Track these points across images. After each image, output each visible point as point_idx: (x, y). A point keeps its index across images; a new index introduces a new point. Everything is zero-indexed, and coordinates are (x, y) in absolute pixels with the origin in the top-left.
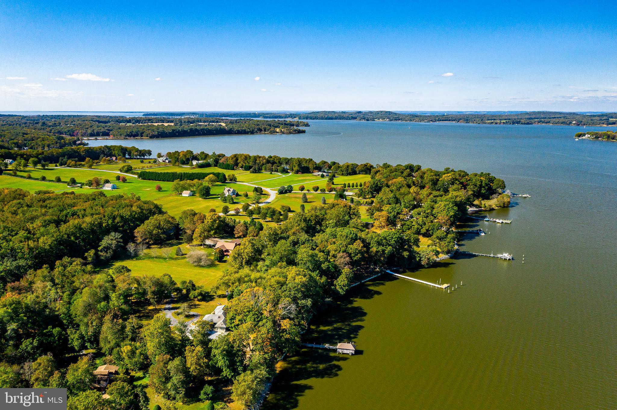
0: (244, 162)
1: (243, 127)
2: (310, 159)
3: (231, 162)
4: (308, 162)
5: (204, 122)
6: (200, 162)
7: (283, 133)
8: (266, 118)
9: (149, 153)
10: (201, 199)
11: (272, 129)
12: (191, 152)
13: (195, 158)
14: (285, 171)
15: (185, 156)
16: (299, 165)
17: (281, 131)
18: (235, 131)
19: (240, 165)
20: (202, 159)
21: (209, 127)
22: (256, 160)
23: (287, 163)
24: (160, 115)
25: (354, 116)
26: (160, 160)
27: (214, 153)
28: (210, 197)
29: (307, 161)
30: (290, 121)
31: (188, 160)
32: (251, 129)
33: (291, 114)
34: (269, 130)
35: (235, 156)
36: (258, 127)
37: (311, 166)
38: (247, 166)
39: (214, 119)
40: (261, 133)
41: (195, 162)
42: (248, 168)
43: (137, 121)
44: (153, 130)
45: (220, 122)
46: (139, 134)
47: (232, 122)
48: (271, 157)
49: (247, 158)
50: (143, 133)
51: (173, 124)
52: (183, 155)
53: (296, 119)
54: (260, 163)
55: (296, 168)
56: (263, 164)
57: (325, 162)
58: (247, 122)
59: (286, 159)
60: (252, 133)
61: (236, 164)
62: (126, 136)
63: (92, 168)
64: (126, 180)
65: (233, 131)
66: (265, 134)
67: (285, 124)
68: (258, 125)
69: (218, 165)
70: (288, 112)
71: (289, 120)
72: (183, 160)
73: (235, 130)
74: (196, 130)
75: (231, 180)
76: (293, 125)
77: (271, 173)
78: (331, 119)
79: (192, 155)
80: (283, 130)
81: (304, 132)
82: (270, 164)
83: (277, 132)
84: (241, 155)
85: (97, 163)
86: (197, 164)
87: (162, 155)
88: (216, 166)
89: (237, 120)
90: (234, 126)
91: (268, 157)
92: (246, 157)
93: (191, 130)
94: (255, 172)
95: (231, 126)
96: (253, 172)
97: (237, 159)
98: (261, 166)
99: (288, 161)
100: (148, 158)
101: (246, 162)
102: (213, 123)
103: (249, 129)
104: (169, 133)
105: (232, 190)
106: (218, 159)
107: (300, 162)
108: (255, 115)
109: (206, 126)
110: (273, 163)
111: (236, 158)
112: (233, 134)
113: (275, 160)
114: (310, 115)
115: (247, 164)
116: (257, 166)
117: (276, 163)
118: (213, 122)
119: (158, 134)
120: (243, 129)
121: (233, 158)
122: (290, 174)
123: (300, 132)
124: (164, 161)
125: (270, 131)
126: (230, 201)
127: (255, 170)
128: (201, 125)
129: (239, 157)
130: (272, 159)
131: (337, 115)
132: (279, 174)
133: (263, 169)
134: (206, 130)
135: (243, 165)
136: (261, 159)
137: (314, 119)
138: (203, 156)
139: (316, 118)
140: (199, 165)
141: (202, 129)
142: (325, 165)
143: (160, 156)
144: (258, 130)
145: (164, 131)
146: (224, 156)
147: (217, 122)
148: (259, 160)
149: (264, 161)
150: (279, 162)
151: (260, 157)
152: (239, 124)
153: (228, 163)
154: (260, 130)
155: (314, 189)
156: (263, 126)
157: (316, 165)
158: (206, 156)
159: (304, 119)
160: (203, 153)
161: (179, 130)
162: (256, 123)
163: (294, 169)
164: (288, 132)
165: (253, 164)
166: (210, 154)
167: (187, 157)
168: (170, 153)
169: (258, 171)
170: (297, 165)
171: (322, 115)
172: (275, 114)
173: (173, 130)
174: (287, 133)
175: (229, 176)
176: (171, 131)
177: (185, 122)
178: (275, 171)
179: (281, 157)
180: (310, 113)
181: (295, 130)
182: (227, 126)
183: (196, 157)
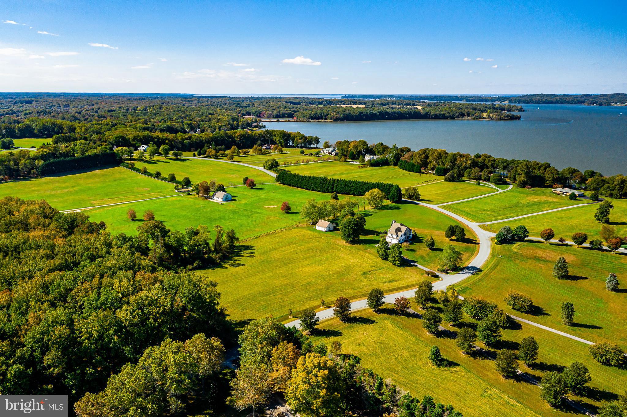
0: (436, 162)
1: (442, 111)
2: (546, 164)
3: (417, 161)
4: (543, 168)
5: (399, 105)
6: (375, 157)
7: (492, 119)
8: (470, 101)
9: (317, 141)
10: (344, 242)
11: (477, 114)
12: (365, 143)
13: (370, 151)
14: (501, 182)
15: (357, 148)
16: (528, 174)
17: (489, 116)
18: (432, 116)
19: (431, 165)
20: (378, 153)
21: (402, 110)
22: (455, 160)
23: (505, 168)
24: (358, 97)
25: (581, 99)
26: (325, 151)
27: (395, 146)
28: (362, 237)
29: (540, 167)
30: (499, 105)
31: (360, 153)
32: (452, 113)
33: (499, 97)
34: (473, 115)
35: (425, 151)
36: (460, 111)
37: (547, 176)
38: (441, 169)
39: (410, 102)
40: (464, 118)
41: (368, 158)
42: (441, 172)
43: (330, 102)
44: (338, 112)
45: (416, 105)
46: (324, 116)
47: (429, 105)
48: (478, 156)
49: (442, 155)
50: (327, 115)
51: (363, 106)
52: (354, 146)
53: (506, 103)
54: (461, 165)
55: (522, 178)
56: (466, 168)
57: (575, 171)
58: (447, 106)
59: (504, 161)
60: (452, 117)
61: (425, 164)
62: (309, 118)
63: (234, 160)
64: (254, 185)
65: (429, 115)
66: (468, 119)
67: (494, 108)
68: (461, 109)
69: (399, 164)
70: (495, 95)
71: (497, 103)
72: (353, 153)
73: (432, 114)
74: (386, 113)
75: (410, 197)
76: (503, 110)
77: (479, 184)
78: (551, 102)
79: (365, 147)
80: (491, 115)
81: (518, 118)
82: (477, 168)
83: (484, 118)
84: (434, 151)
85: (245, 153)
86: (370, 161)
87: (330, 144)
88: (395, 164)
89: (436, 103)
90: (431, 109)
91: (475, 156)
92: (440, 154)
93: (381, 113)
94: (452, 179)
95: (427, 109)
96: (449, 180)
97: (427, 157)
98: (462, 170)
99: (506, 165)
100: (315, 147)
101: (440, 161)
102: (408, 106)
103: (449, 113)
104: (356, 116)
105: (404, 229)
106: (401, 155)
107: (529, 168)
108: (457, 98)
109: (399, 108)
110: (483, 167)
111: (425, 154)
112: (429, 118)
113: (486, 162)
114: (522, 99)
115: (441, 166)
116: (455, 171)
117: (487, 167)
118: (409, 104)
119: (344, 117)
120: (442, 113)
121: (421, 155)
122: (511, 187)
123: (513, 118)
124: (329, 153)
125: (475, 116)
126: (395, 261)
127: (452, 176)
128: (393, 108)
129: (430, 153)
130: (480, 160)
131: (558, 98)
132: (492, 185)
133: (466, 174)
134: (398, 113)
135: (434, 167)
136: (464, 159)
137: (527, 103)
138: (381, 149)
139: (531, 102)
140: (372, 162)
141: (393, 113)
142: (574, 175)
143: (327, 146)
144: (460, 115)
145: (350, 113)
146: (408, 150)
147: (414, 105)
148: (460, 161)
149: (468, 162)
150: (492, 165)
151: (461, 156)
152: (438, 107)
153: (414, 161)
154: (463, 115)
155: (575, 239)
156: (466, 111)
157: (558, 174)
158: (384, 149)
159: (515, 102)
160: (381, 144)
161: (367, 113)
162: (458, 106)
163: (518, 179)
164: (498, 117)
165: (451, 166)
166: (391, 146)
167: (359, 149)
168: (340, 142)
169: (457, 178)
170: (523, 173)
171: (537, 99)
172: (481, 97)
173: (361, 113)
174: (497, 119)
175: (407, 190)
176: (357, 114)
177: (378, 104)
178: (485, 180)
179: (496, 158)
180: (521, 97)
181: (508, 116)
182: (423, 109)
183: (372, 149)
